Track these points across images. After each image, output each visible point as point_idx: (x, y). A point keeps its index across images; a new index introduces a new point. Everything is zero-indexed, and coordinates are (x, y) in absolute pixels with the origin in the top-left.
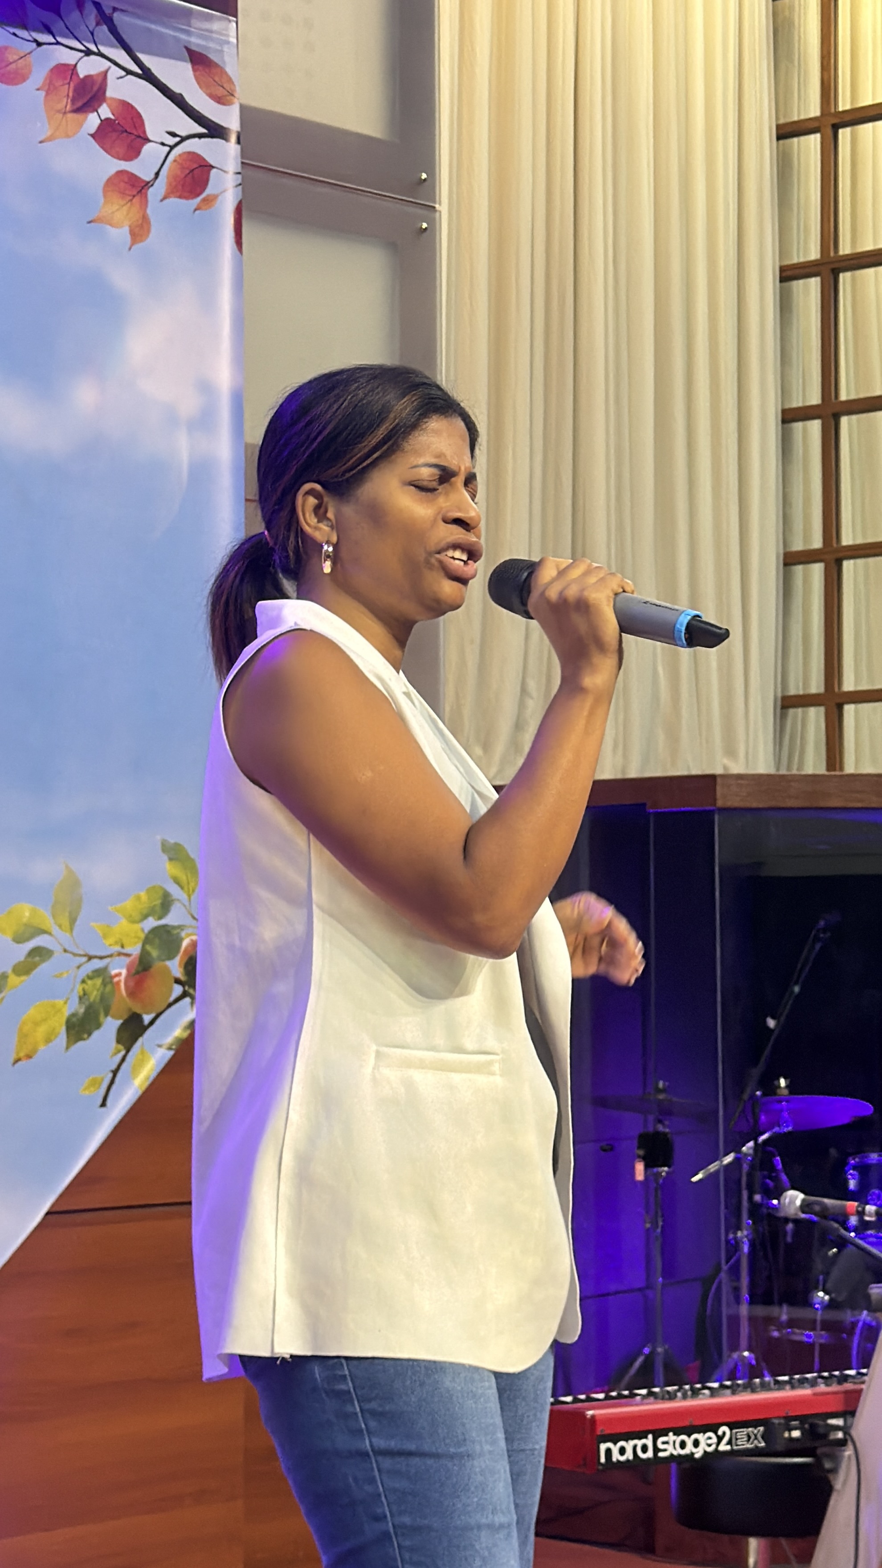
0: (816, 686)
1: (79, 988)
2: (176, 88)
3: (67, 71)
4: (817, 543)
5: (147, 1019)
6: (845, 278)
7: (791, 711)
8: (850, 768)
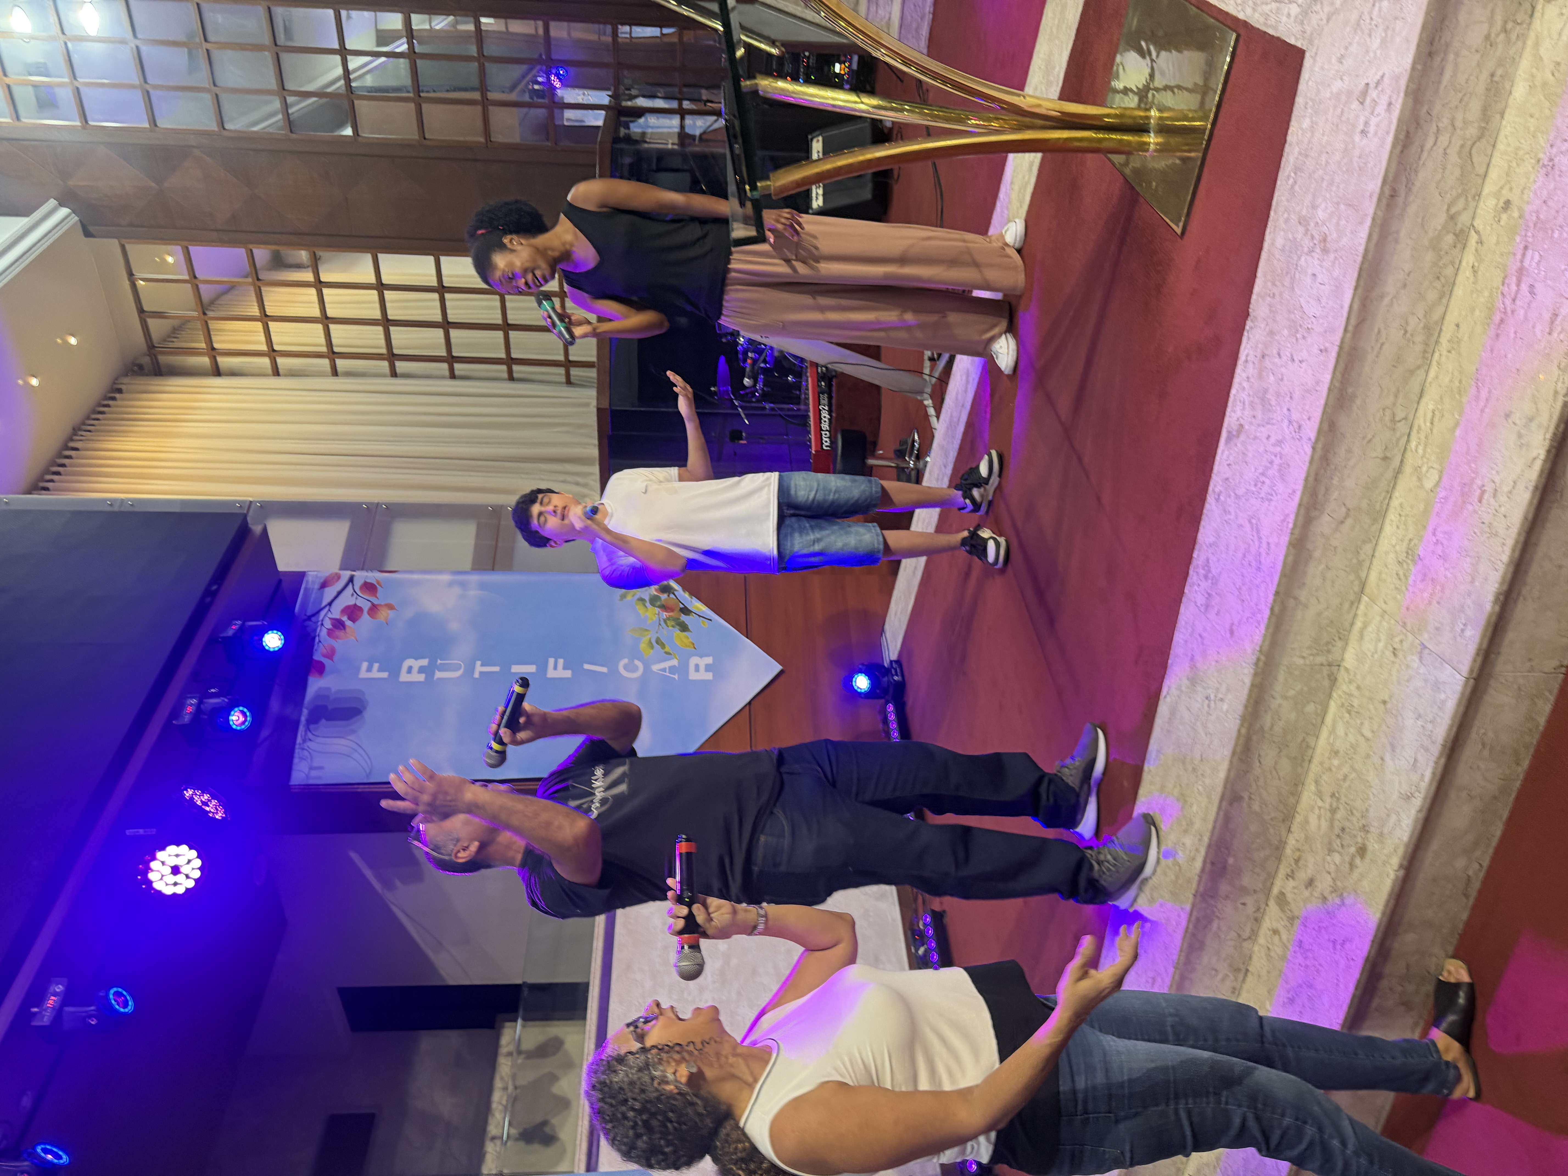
0: (562, 371)
1: (671, 628)
2: (335, 594)
3: (330, 633)
4: (504, 367)
5: (682, 606)
6: (396, 351)
7: (572, 380)
8: (594, 359)
